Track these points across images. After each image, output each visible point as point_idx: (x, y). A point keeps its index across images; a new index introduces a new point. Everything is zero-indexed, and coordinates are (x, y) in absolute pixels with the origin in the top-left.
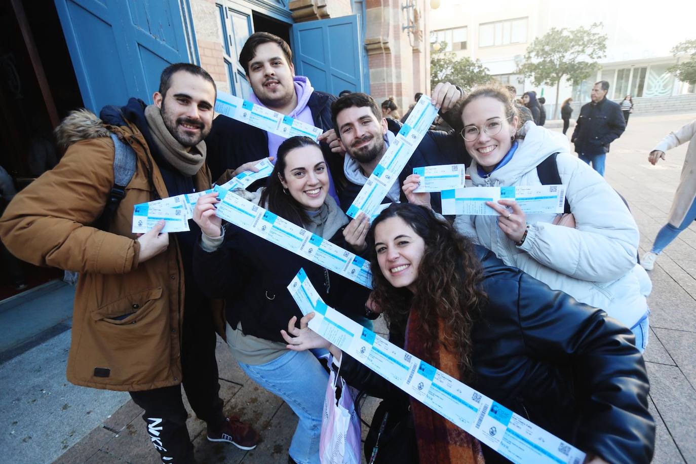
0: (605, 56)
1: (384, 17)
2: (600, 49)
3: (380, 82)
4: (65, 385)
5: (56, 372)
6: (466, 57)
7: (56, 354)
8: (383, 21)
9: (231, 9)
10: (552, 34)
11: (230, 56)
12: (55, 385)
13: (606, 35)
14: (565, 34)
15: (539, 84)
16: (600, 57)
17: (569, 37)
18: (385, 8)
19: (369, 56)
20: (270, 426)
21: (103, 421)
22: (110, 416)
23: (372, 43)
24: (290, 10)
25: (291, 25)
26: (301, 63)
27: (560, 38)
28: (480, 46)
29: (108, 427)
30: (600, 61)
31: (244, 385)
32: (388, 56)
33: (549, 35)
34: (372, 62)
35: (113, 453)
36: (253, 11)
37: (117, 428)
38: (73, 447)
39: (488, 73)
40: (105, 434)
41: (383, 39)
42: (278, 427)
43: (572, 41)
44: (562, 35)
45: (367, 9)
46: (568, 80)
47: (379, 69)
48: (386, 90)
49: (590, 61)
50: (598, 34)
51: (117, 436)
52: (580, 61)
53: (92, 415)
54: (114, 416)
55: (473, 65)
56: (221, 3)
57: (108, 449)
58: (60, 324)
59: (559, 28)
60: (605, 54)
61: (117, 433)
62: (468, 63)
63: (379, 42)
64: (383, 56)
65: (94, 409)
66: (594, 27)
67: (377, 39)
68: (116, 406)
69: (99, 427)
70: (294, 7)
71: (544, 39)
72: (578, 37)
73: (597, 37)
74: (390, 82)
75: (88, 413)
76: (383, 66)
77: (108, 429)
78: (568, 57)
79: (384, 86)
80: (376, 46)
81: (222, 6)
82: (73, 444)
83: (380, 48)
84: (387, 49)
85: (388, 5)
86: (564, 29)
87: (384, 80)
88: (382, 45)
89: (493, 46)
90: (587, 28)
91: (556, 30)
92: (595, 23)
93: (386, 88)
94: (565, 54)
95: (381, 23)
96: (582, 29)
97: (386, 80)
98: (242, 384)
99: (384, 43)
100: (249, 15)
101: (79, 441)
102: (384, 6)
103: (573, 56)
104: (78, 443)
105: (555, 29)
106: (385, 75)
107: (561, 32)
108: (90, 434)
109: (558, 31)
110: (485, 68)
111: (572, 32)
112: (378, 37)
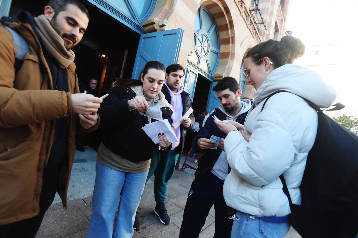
4: (77, 179)
5: (76, 174)
7: (79, 168)
9: (191, 71)
10: (343, 117)
11: (184, 86)
12: (74, 178)
17: (354, 120)
20: (146, 229)
21: (83, 197)
22: (86, 197)
24: (213, 77)
25: (212, 82)
26: (212, 97)
27: (348, 120)
29: (84, 200)
31: (141, 209)
33: (341, 117)
35: (81, 209)
36: (199, 74)
37: (87, 202)
38: (70, 201)
40: (82, 202)
41: (251, 98)
42: (149, 231)
43: (355, 123)
44: (349, 119)
51: (85, 204)
53: (81, 194)
54: (87, 197)
56: (188, 68)
57: (80, 207)
58: (84, 160)
61: (86, 203)
65: (82, 192)
68: (90, 194)
69: (81, 198)
70: (215, 76)
71: (338, 119)
75: (80, 192)
77: (84, 201)
78: (353, 130)
81: (188, 69)
82: (70, 200)
94: (351, 128)
95: (251, 91)
98: (141, 208)
100: (197, 75)
101: (72, 199)
104: (72, 200)
105: (345, 115)
107: (349, 117)
108: (77, 199)
111: (356, 119)
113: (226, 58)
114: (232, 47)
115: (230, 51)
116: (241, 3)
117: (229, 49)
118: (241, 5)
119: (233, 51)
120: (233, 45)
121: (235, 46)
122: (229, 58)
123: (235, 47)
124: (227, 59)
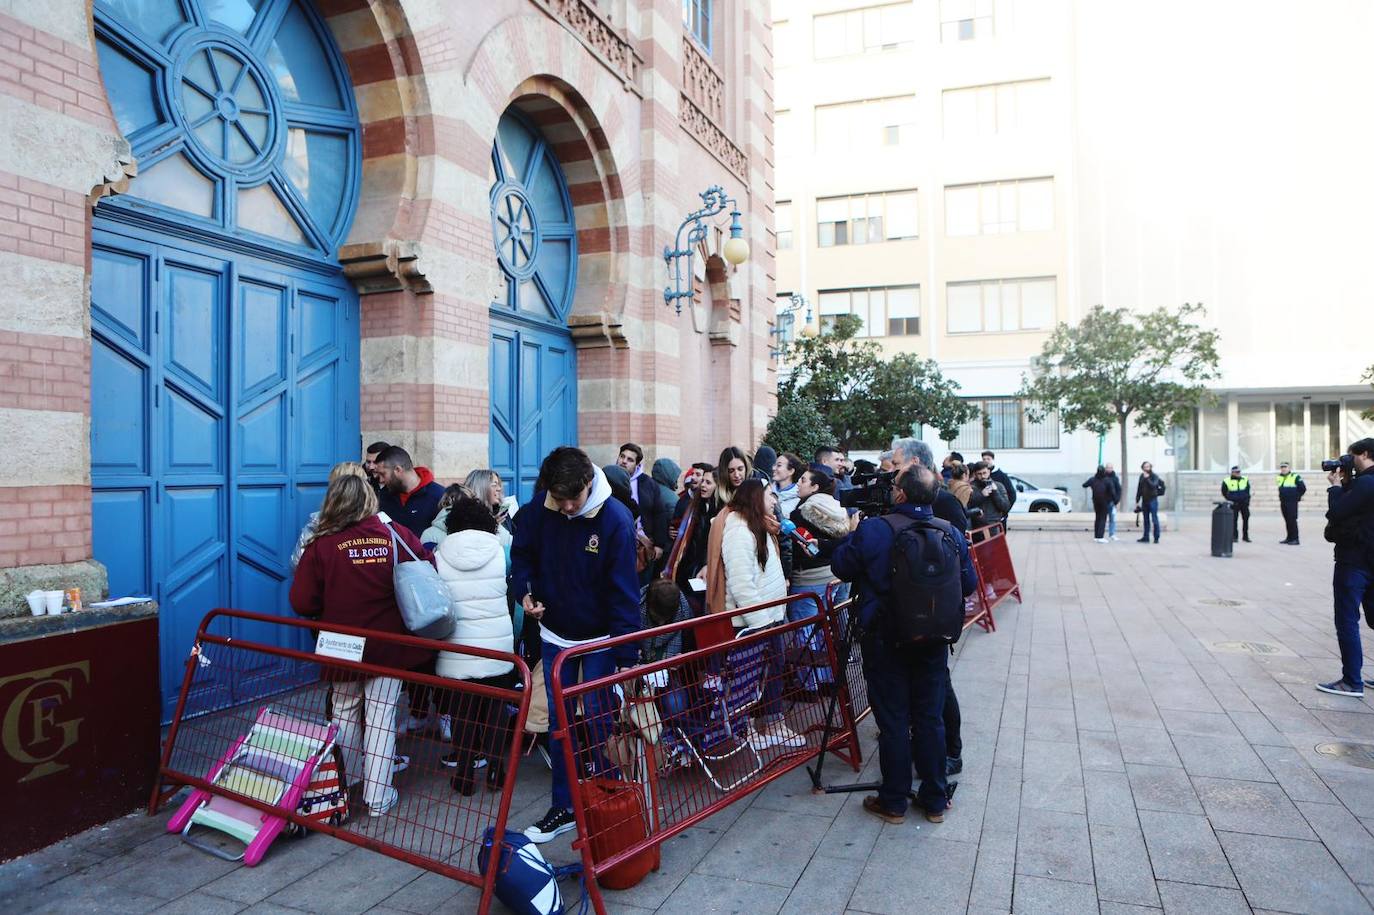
0: (1219, 375)
1: (617, 273)
2: (1205, 358)
3: (600, 410)
6: (908, 353)
8: (611, 279)
10: (1097, 320)
11: (148, 352)
13: (1216, 330)
14: (1126, 320)
15: (1074, 427)
16: (1206, 376)
17: (1134, 327)
18: (621, 254)
19: (579, 352)
23: (583, 324)
28: (951, 330)
30: (1208, 384)
32: (622, 354)
33: (1090, 320)
34: (584, 364)
39: (956, 392)
41: (609, 319)
43: (1139, 335)
44: (1118, 323)
45: (580, 253)
46: (1139, 422)
47: (599, 381)
48: (614, 429)
49: (1187, 384)
50: (1197, 327)
52: (1166, 381)
55: (921, 373)
59: (1110, 308)
60: (1217, 370)
62: (906, 368)
63: (601, 324)
64: (609, 353)
66: (1186, 311)
67: (595, 317)
70: (347, 257)
71: (1081, 328)
72: (1152, 330)
73: (1193, 332)
74: (624, 409)
76: (607, 374)
78: (1137, 370)
79: (610, 419)
80: (592, 331)
83: (601, 337)
84: (619, 339)
85: (627, 249)
86: (1123, 310)
87: (609, 405)
88: (606, 331)
89: (982, 332)
90: (1172, 313)
91: (1104, 311)
92: (1187, 304)
93: (614, 423)
94: (1128, 363)
95: (607, 284)
96: (1162, 313)
97: (613, 406)
99: (610, 326)
102: (619, 251)
103: (1148, 369)
105: (1101, 308)
106: (612, 393)
107: (1117, 317)
109: (1109, 313)
110: (950, 381)
111: (1142, 318)
112: (595, 314)
113: (391, 152)
114: (412, 91)
115: (407, 113)
116: (620, 50)
117: (399, 106)
118: (619, 55)
119: (420, 113)
120: (415, 78)
121: (423, 82)
122: (403, 150)
123: (425, 91)
124: (395, 157)
